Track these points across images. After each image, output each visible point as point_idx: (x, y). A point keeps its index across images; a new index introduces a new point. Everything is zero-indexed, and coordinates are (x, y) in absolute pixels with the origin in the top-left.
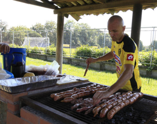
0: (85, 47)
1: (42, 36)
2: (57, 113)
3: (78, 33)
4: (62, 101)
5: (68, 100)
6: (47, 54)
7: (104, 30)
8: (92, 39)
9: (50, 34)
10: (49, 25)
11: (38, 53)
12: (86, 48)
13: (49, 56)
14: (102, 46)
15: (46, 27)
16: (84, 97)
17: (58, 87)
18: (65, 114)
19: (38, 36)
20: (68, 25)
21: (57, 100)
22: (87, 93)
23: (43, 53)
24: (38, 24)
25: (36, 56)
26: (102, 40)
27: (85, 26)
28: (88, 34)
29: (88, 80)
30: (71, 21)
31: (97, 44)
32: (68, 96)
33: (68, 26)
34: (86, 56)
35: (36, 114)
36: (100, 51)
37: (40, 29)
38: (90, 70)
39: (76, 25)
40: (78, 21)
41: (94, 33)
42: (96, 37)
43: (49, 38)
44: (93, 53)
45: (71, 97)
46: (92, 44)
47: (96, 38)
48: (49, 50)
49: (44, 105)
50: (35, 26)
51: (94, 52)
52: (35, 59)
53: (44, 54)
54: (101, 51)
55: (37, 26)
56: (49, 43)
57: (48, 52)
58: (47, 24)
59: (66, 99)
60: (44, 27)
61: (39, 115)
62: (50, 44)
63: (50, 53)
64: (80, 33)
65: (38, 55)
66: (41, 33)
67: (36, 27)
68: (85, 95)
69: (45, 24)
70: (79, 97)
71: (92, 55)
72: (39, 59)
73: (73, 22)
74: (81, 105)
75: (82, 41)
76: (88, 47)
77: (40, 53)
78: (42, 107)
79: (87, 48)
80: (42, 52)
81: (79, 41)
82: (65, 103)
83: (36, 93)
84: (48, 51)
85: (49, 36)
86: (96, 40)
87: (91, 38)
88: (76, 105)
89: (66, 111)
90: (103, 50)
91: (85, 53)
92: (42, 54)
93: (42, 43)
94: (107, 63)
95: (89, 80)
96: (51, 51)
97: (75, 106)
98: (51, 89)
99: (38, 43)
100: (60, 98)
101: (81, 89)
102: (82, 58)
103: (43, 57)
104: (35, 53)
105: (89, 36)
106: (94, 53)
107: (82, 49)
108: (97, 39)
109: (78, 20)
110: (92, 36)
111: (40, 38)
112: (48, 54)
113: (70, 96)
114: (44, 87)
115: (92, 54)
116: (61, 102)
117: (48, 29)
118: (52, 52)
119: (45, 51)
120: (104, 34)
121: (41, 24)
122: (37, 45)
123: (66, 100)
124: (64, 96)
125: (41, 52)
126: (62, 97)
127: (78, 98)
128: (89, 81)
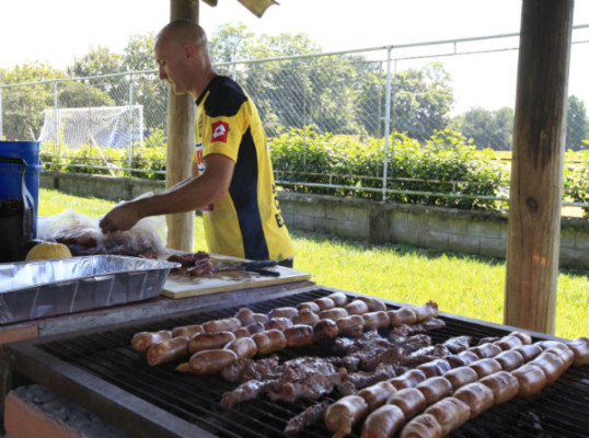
0: (298, 138)
1: (112, 102)
2: (154, 420)
3: (267, 79)
4: (182, 367)
5: (209, 363)
6: (133, 173)
7: (386, 51)
8: (333, 105)
9: (146, 90)
10: (141, 50)
11: (96, 171)
12: (301, 144)
13: (142, 185)
14: (378, 132)
15: (129, 61)
16: (286, 353)
17: (169, 306)
18: (194, 427)
19: (97, 103)
20: (220, 47)
21: (158, 361)
22: (300, 335)
23: (117, 172)
24: (96, 50)
25: (91, 183)
26: (377, 104)
27: (299, 46)
28: (312, 80)
29: (309, 276)
30: (236, 26)
31: (352, 125)
32: (209, 343)
33: (222, 51)
34: (302, 179)
35: (67, 419)
36: (368, 154)
37: (105, 70)
38: (324, 240)
39: (256, 45)
40: (259, 15)
41: (340, 76)
42: (348, 91)
43: (140, 107)
44: (334, 163)
45: (225, 349)
46: (331, 126)
47: (351, 96)
48: (142, 156)
49: (104, 383)
50: (86, 60)
51: (341, 160)
52: (84, 199)
53: (121, 175)
54: (374, 151)
55: (92, 58)
56: (142, 128)
57: (137, 166)
58: (134, 47)
59: (202, 357)
60: (120, 63)
61: (79, 425)
62: (146, 134)
63: (144, 170)
64: (277, 80)
65: (95, 180)
66: (108, 87)
67: (87, 65)
68: (292, 343)
69: (127, 50)
70: (263, 351)
71: (331, 175)
72: (100, 197)
73: (245, 32)
74: (271, 386)
75: (286, 115)
76: (312, 136)
77: (105, 171)
78: (91, 391)
79: (308, 140)
80: (114, 166)
81: (274, 116)
82: (194, 374)
83: (71, 330)
84: (137, 162)
85: (141, 100)
86: (350, 106)
87: (324, 98)
88: (246, 388)
89: (202, 414)
90: (382, 148)
91: (299, 165)
92: (113, 176)
93: (115, 128)
94: (402, 210)
95: (312, 280)
96: (150, 164)
97: (240, 390)
98: (136, 314)
99: (98, 129)
100: (173, 351)
101: (270, 316)
102: (285, 186)
103: (118, 187)
104: (85, 171)
105: (318, 89)
106: (340, 165)
107: (284, 149)
108: (355, 102)
109: (263, 11)
110: (330, 91)
111: (103, 108)
112: (138, 175)
113: (222, 347)
114: (108, 304)
115: (330, 169)
116: (180, 374)
117: (137, 68)
118: (153, 168)
119: (125, 163)
120: (385, 77)
121: (107, 50)
122: (94, 141)
123: (201, 364)
124: (194, 345)
125: (109, 165)
126: (181, 347)
127: (257, 356)
128: (312, 284)
